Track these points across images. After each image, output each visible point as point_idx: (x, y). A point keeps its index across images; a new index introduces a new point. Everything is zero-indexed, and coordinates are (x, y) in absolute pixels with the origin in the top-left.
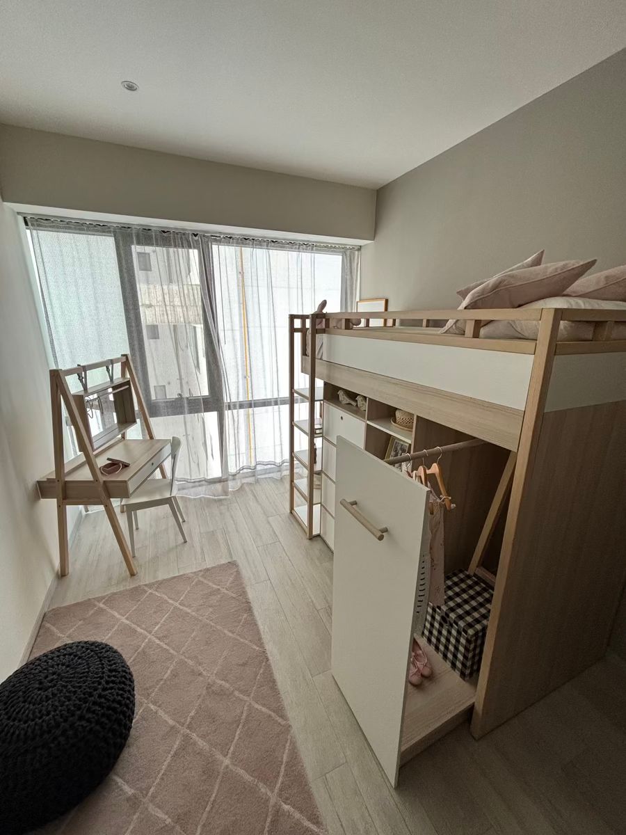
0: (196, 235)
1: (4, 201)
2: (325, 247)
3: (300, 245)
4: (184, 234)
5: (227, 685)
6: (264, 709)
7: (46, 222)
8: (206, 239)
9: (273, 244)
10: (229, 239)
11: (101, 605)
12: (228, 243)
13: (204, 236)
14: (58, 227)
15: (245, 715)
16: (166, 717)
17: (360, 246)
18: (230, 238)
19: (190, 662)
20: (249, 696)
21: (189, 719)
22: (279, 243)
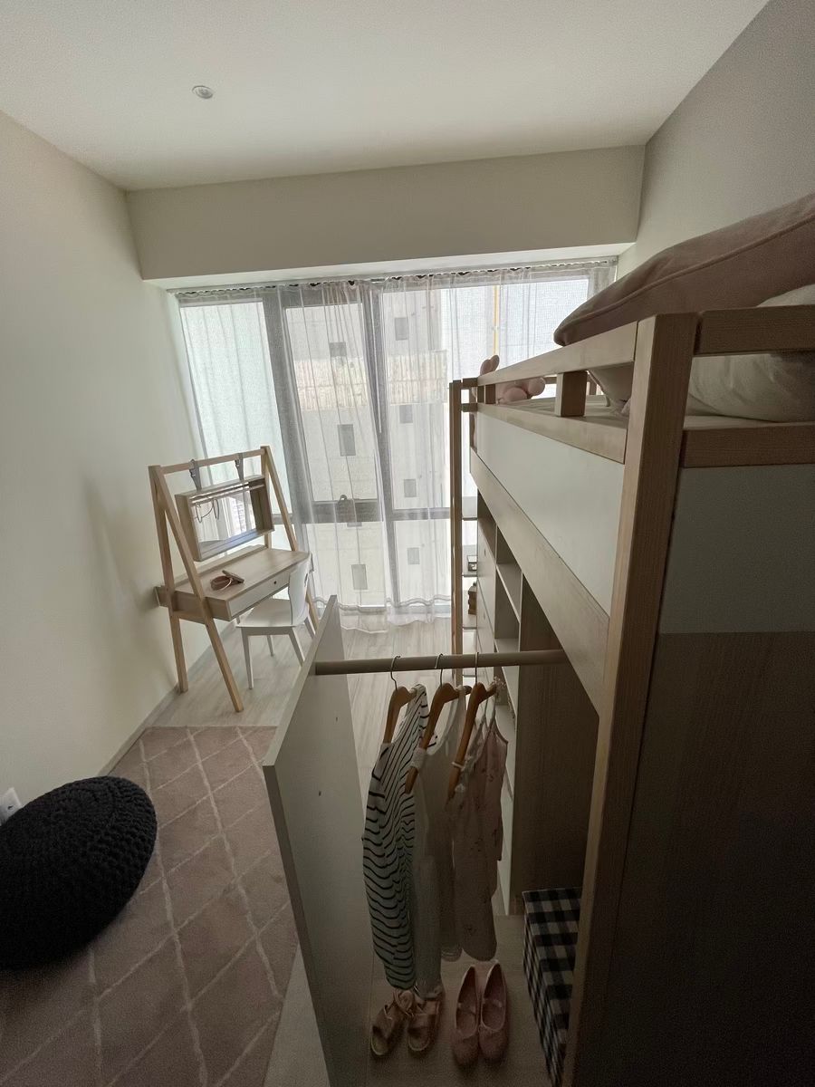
0: (352, 283)
1: (143, 279)
2: (550, 268)
3: (504, 272)
4: (337, 284)
5: (246, 899)
6: (265, 958)
7: (191, 295)
8: (366, 287)
9: (461, 278)
10: (397, 281)
11: (192, 738)
12: (396, 288)
13: (363, 282)
14: (204, 300)
15: (241, 952)
16: (169, 907)
17: (618, 257)
18: (399, 278)
19: (228, 847)
20: (259, 927)
21: (186, 922)
22: (471, 275)
